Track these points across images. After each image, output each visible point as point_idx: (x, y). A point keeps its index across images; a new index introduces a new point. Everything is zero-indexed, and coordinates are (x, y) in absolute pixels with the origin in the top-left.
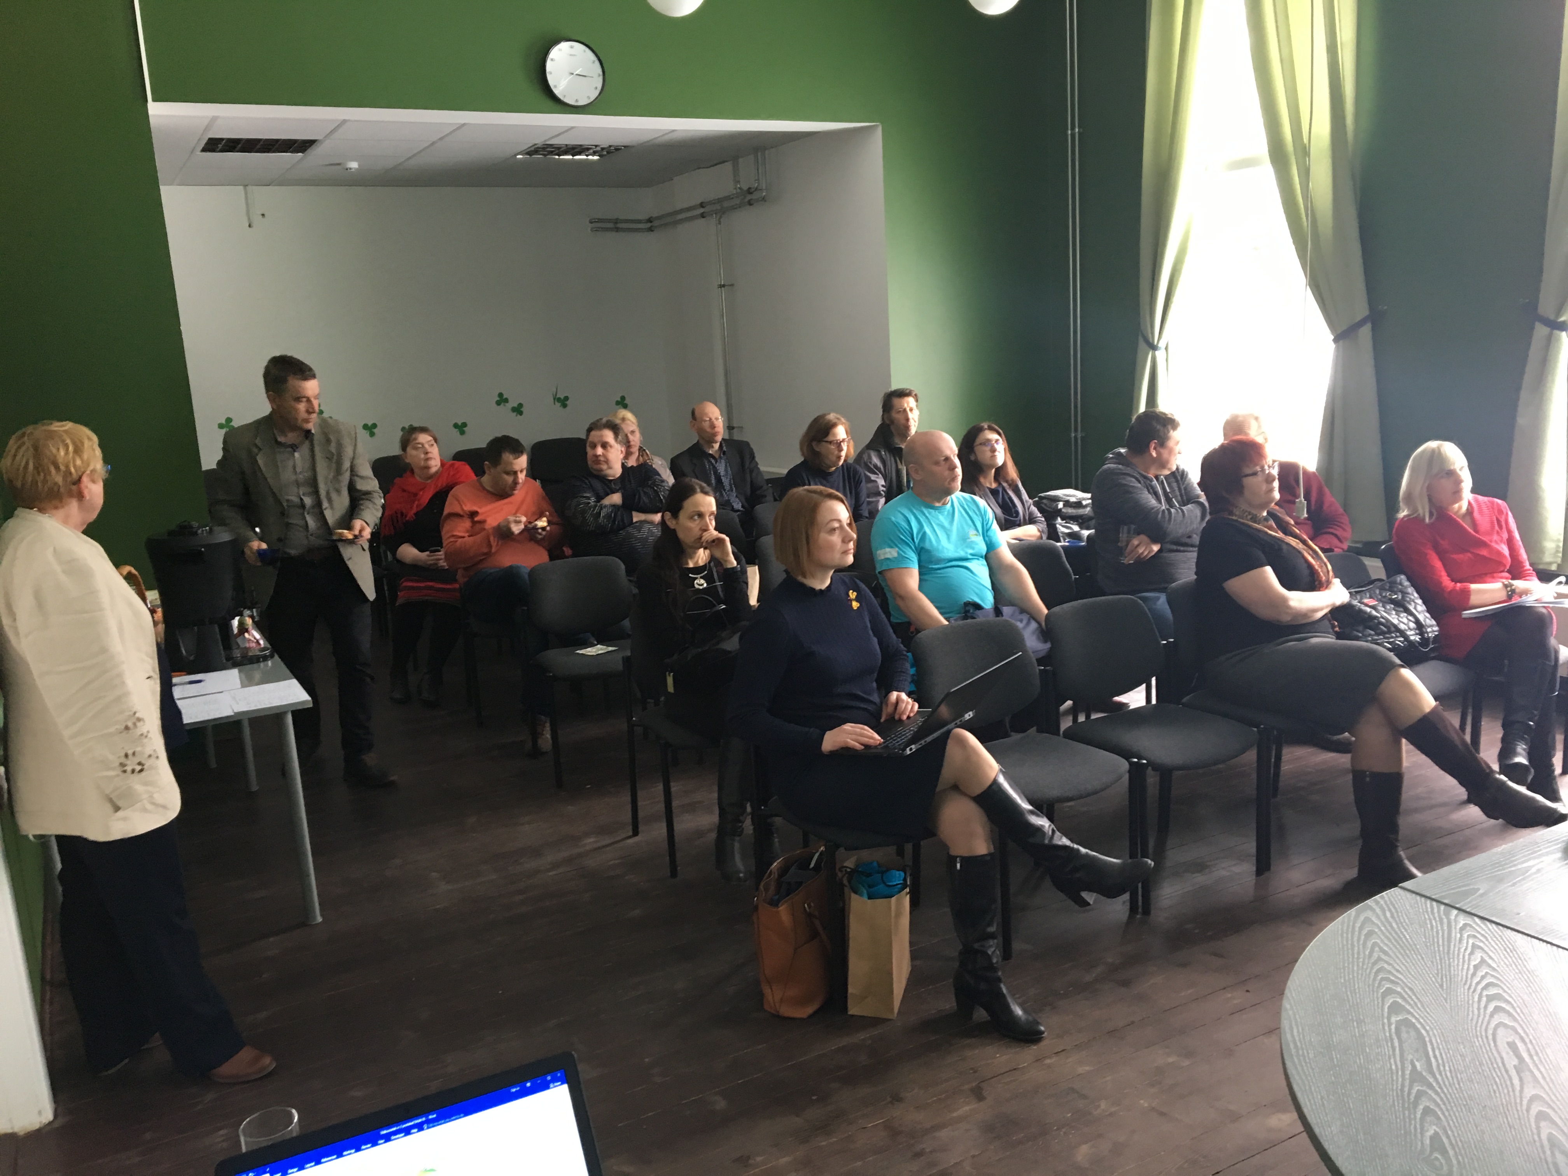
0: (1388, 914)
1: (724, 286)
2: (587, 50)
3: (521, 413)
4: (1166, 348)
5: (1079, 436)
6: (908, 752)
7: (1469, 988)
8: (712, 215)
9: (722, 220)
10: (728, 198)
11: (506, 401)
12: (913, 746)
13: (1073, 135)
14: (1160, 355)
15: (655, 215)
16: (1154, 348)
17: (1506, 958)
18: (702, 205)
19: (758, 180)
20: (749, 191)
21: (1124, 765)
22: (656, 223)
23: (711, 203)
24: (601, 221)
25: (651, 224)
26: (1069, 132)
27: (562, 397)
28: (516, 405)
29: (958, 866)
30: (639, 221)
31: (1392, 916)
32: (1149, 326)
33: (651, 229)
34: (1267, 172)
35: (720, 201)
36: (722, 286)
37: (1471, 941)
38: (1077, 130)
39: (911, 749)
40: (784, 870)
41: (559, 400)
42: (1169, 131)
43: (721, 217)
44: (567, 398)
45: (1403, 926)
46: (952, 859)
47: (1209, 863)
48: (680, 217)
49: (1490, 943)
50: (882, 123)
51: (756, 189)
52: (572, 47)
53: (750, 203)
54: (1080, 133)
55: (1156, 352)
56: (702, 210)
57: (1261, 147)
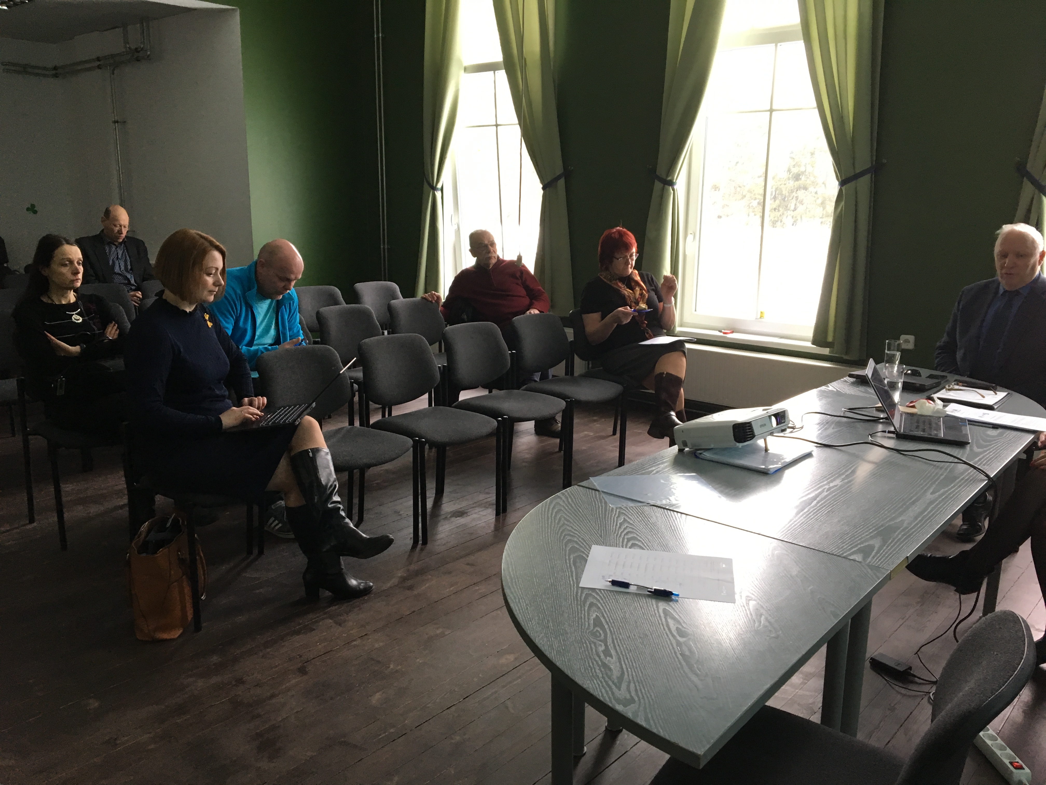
0: (570, 500)
1: (117, 122)
4: (441, 190)
5: (386, 248)
7: (617, 536)
8: (107, 67)
9: (115, 72)
10: (120, 54)
13: (378, 38)
14: (438, 194)
15: (59, 64)
16: (434, 188)
17: (638, 517)
18: (98, 59)
19: (144, 42)
20: (137, 50)
21: (410, 442)
22: (60, 71)
23: (105, 58)
24: (11, 64)
25: (56, 72)
26: (375, 36)
30: (45, 68)
31: (572, 501)
32: (431, 174)
33: (56, 76)
35: (113, 56)
36: (115, 122)
37: (618, 511)
38: (381, 35)
40: (148, 532)
42: (441, 43)
43: (114, 69)
45: (578, 505)
47: (466, 511)
48: (79, 67)
49: (629, 511)
50: (240, 9)
51: (142, 49)
53: (138, 60)
54: (383, 37)
55: (436, 192)
56: (98, 63)
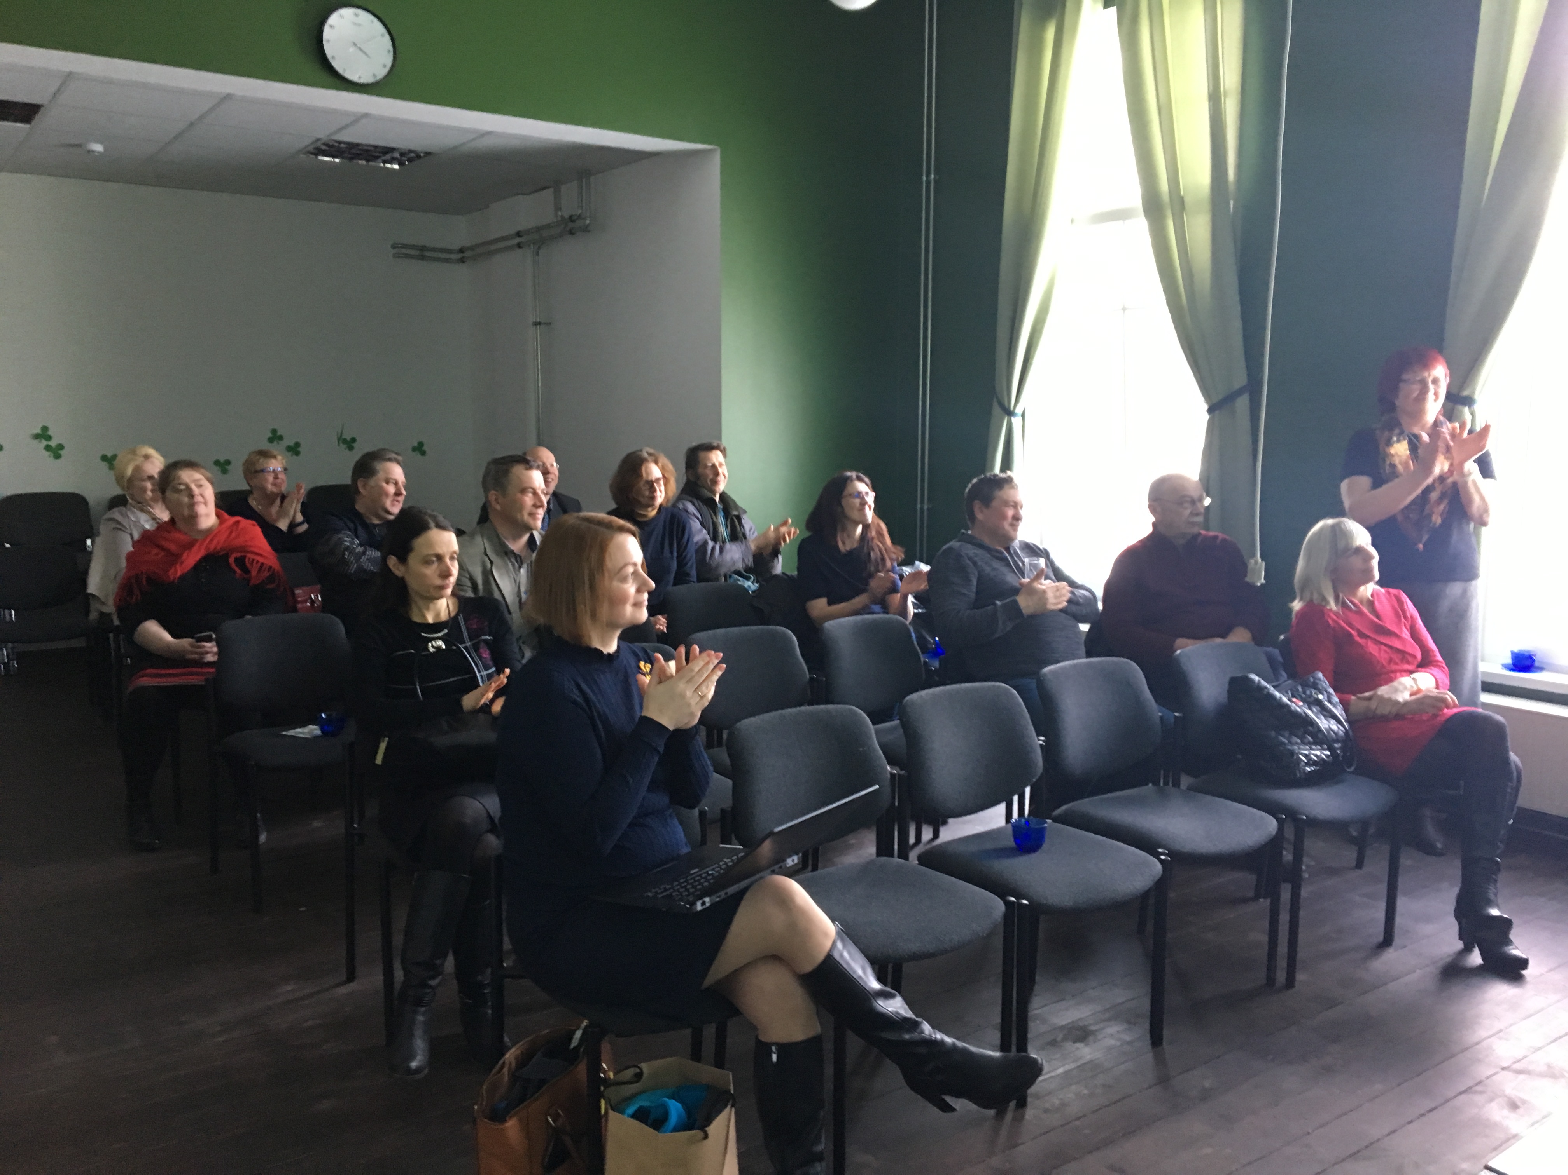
1: (540, 323)
2: (376, 21)
3: (297, 453)
4: (1023, 416)
5: (926, 507)
6: (699, 907)
8: (529, 245)
9: (541, 252)
10: (548, 226)
11: (281, 438)
12: (707, 900)
13: (928, 182)
14: (1016, 421)
15: (468, 244)
16: (1010, 413)
18: (519, 234)
19: (582, 207)
20: (572, 219)
21: (999, 906)
22: (468, 254)
23: (528, 232)
24: (405, 246)
25: (463, 255)
26: (924, 178)
27: (348, 439)
28: (292, 444)
29: (774, 1057)
30: (450, 251)
32: (1005, 388)
33: (462, 261)
34: (1141, 226)
35: (539, 229)
36: (537, 324)
38: (932, 176)
39: (703, 904)
40: (523, 1061)
41: (345, 441)
42: (1033, 182)
43: (539, 248)
44: (354, 440)
46: (763, 1048)
47: (1093, 1028)
48: (493, 247)
50: (721, 147)
51: (579, 217)
52: (356, 15)
53: (572, 233)
54: (936, 181)
55: (1013, 418)
56: (517, 240)
57: (1134, 198)
